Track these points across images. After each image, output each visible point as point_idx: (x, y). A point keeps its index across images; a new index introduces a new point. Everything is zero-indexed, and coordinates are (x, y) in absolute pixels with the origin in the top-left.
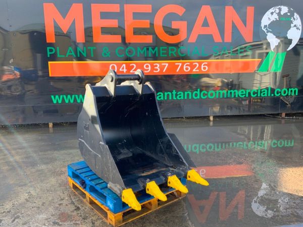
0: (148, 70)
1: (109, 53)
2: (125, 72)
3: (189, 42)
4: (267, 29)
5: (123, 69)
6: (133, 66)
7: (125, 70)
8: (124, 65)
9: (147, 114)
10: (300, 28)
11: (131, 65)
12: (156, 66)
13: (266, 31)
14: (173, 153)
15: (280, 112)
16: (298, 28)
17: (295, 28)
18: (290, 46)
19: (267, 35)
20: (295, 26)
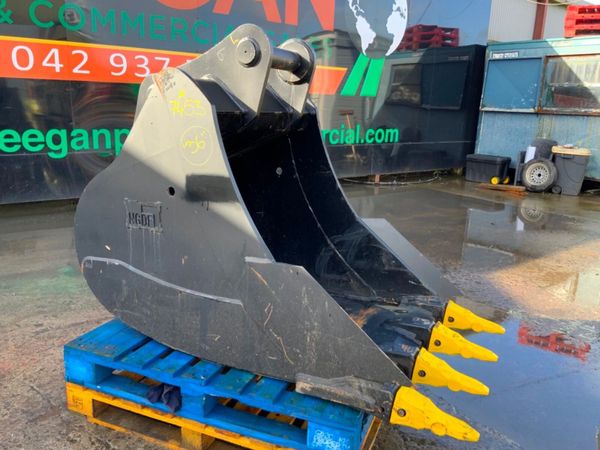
0: (121, 69)
1: (9, 12)
2: (58, 70)
3: (214, 11)
4: (356, 8)
5: (52, 60)
6: (80, 57)
7: (58, 66)
8: (55, 51)
9: (279, 171)
10: (406, 14)
11: (74, 52)
12: (142, 61)
13: (355, 12)
14: (384, 266)
15: (372, 174)
16: (402, 15)
17: (398, 13)
18: (391, 47)
19: (356, 20)
20: (398, 9)
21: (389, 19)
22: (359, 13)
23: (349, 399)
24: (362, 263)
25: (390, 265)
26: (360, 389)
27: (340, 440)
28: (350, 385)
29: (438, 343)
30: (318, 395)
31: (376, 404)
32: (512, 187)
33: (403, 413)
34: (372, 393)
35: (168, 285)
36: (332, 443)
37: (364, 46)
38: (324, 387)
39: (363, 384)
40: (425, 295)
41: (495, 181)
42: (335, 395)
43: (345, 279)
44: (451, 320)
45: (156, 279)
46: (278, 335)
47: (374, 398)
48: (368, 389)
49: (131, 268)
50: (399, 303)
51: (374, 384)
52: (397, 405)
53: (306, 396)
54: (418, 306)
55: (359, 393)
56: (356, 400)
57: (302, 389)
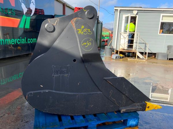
15: (31, 53)
16: (34, 4)
17: (33, 3)
18: (32, 13)
19: (21, 4)
20: (33, 2)
21: (30, 5)
22: (22, 2)
26: (138, 105)
27: (136, 120)
28: (135, 106)
34: (141, 105)
35: (72, 93)
37: (25, 13)
38: (129, 109)
39: (138, 104)
42: (132, 110)
45: (66, 93)
46: (114, 99)
49: (54, 91)
51: (141, 103)
52: (147, 106)
53: (124, 113)
55: (138, 107)
57: (123, 111)
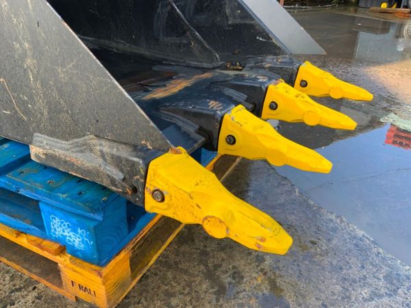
14: (228, 20)
23: (89, 172)
24: (202, 18)
25: (235, 17)
27: (79, 231)
28: (91, 150)
29: (274, 106)
30: (54, 165)
31: (124, 179)
32: (399, 9)
33: (160, 196)
34: (118, 162)
36: (71, 234)
38: (59, 153)
39: (106, 147)
40: (276, 54)
41: (384, 6)
43: (185, 42)
44: (304, 84)
47: (122, 171)
48: (113, 156)
50: (244, 67)
51: (121, 147)
52: (152, 183)
54: (264, 68)
55: (101, 161)
56: (98, 173)
57: (37, 156)
